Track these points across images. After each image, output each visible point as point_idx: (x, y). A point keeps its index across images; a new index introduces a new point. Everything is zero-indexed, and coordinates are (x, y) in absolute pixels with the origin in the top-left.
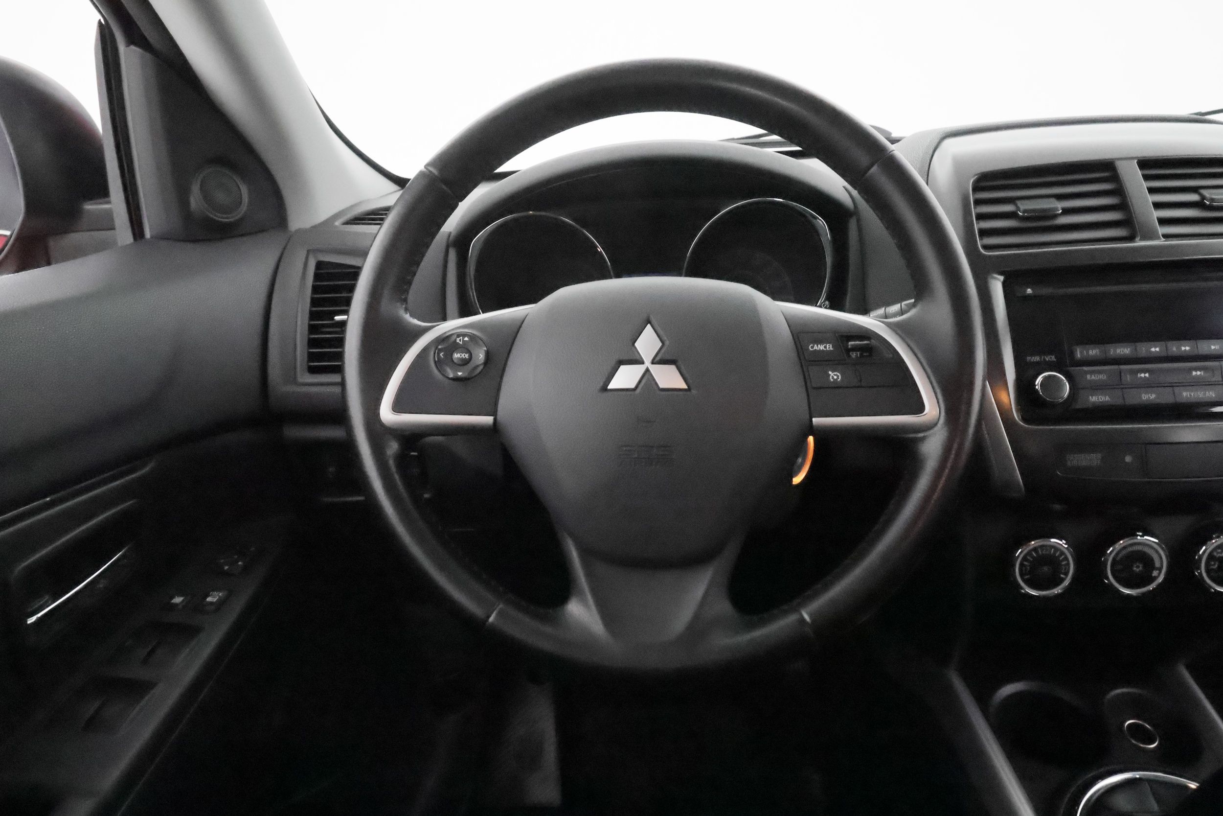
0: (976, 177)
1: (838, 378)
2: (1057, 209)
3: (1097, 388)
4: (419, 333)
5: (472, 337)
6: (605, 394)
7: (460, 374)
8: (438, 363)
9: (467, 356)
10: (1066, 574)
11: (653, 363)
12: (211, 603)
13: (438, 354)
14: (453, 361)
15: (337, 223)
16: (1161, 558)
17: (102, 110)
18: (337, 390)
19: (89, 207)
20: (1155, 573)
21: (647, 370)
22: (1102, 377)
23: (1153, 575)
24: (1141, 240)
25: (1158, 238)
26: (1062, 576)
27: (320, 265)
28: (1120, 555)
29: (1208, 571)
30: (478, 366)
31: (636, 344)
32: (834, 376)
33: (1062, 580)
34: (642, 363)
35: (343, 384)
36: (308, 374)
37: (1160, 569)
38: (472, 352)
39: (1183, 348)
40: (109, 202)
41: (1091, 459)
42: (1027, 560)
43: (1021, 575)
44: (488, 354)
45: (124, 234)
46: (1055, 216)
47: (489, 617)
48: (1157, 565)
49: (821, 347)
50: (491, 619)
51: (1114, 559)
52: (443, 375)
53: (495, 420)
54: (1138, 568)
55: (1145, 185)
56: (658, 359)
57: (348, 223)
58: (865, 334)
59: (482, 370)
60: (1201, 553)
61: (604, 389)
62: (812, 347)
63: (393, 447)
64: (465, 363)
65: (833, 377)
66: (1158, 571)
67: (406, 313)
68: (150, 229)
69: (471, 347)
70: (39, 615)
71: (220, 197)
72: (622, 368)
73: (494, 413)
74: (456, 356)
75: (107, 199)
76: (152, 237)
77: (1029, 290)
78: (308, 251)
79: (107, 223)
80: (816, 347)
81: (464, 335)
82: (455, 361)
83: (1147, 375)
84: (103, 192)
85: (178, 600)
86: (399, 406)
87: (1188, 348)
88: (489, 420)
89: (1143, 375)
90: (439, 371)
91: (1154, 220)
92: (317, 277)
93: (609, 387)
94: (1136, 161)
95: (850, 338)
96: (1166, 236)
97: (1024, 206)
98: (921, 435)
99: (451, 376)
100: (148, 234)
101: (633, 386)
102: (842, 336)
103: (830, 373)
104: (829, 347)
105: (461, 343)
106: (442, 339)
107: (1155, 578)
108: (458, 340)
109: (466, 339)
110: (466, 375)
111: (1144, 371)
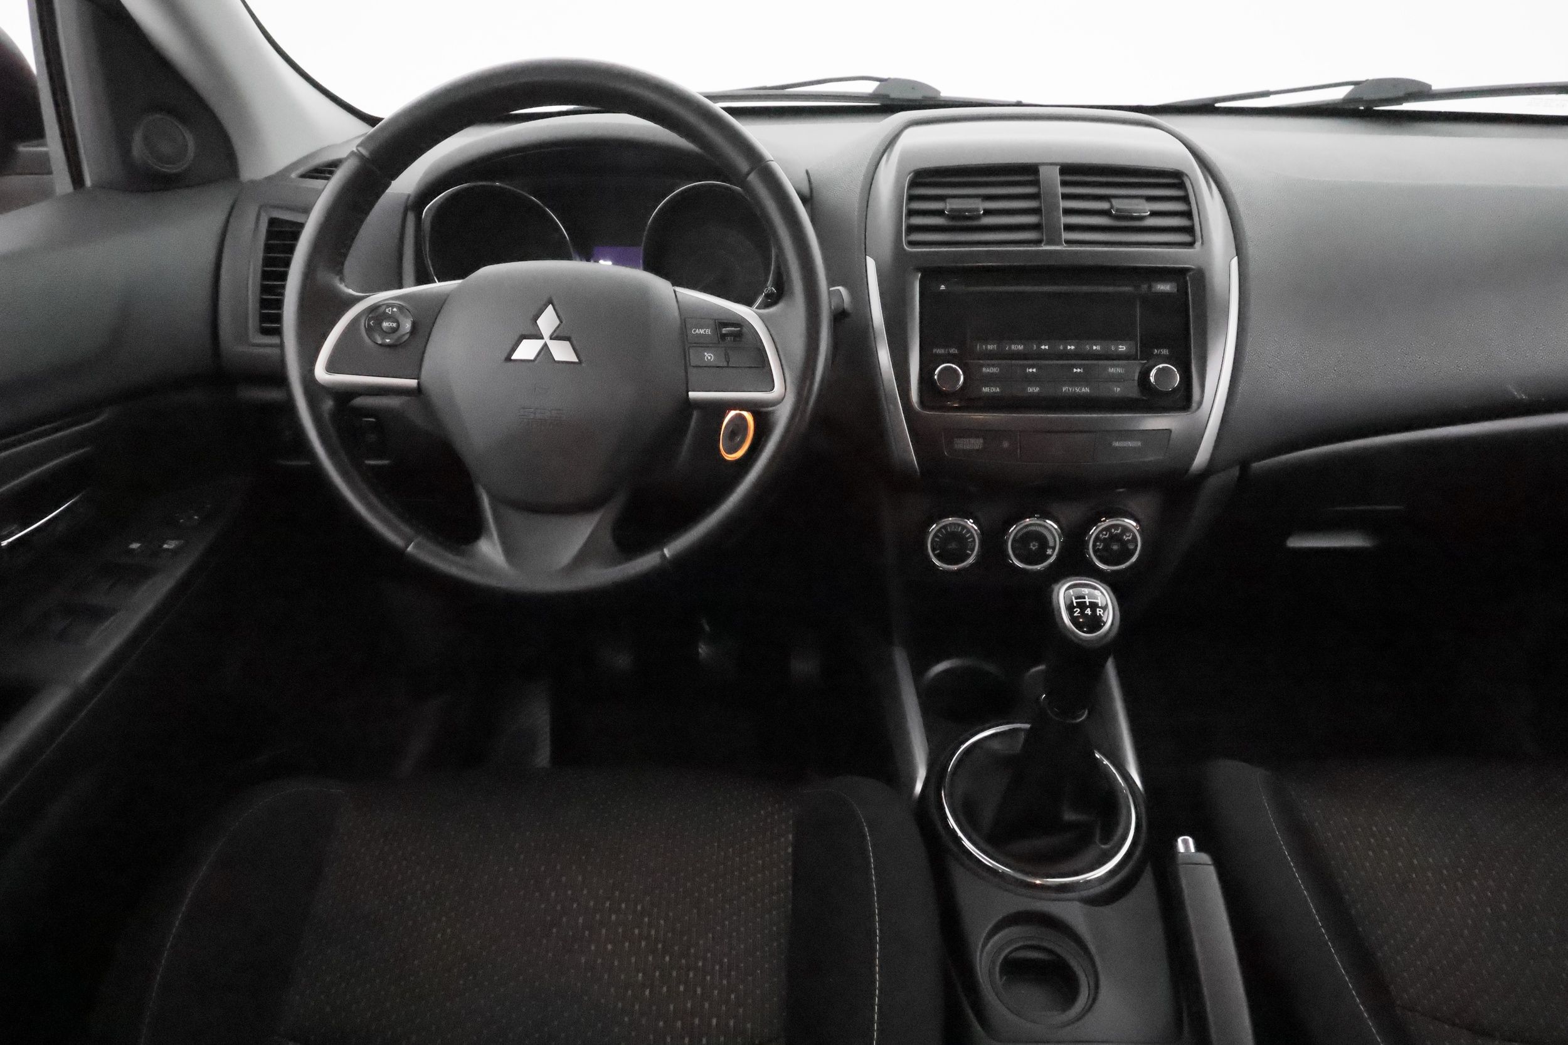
0: (911, 174)
1: (711, 357)
2: (977, 210)
3: (990, 380)
4: (353, 301)
5: (401, 308)
6: (510, 364)
7: (388, 341)
8: (369, 330)
9: (395, 325)
10: (972, 550)
11: (551, 339)
12: (167, 550)
13: (369, 321)
14: (382, 329)
15: (293, 175)
16: (1055, 541)
17: (35, 49)
18: (277, 351)
19: (23, 149)
20: (1049, 552)
21: (545, 345)
22: (994, 370)
23: (1047, 553)
24: (1045, 245)
25: (1061, 244)
26: (968, 552)
27: (273, 222)
28: (1019, 535)
29: (1095, 552)
30: (404, 335)
31: (539, 322)
32: (709, 356)
33: (968, 556)
34: (542, 338)
35: (281, 346)
36: (259, 334)
37: (1054, 548)
38: (400, 321)
39: (1069, 347)
40: (44, 145)
41: (976, 444)
42: (938, 537)
43: (933, 550)
44: (414, 325)
45: (62, 182)
46: (978, 217)
47: (407, 547)
48: (1051, 544)
49: (702, 331)
50: (410, 549)
51: (1014, 538)
52: (373, 341)
53: (419, 383)
54: (1034, 546)
55: (1060, 190)
56: (555, 335)
57: (303, 176)
58: (740, 324)
59: (407, 339)
60: (1091, 533)
61: (508, 359)
62: (695, 331)
63: (328, 404)
64: (394, 330)
65: (707, 358)
66: (1051, 550)
67: (341, 283)
68: (90, 174)
69: (401, 319)
70: (10, 540)
71: (166, 148)
72: (525, 342)
73: (418, 378)
74: (385, 324)
75: (40, 141)
76: (94, 186)
77: (943, 286)
78: (261, 207)
79: (42, 166)
80: (697, 331)
81: (392, 306)
82: (384, 329)
83: (1034, 370)
84: (37, 133)
85: (135, 546)
86: (331, 368)
87: (1073, 347)
88: (413, 383)
89: (1031, 370)
90: (369, 337)
91: (1060, 225)
92: (270, 234)
93: (513, 358)
94: (1058, 167)
95: (726, 325)
96: (1068, 242)
97: (949, 205)
98: (770, 409)
99: (380, 342)
100: (88, 182)
101: (532, 358)
102: (720, 323)
103: (706, 354)
104: (708, 331)
105: (390, 313)
106: (374, 308)
107: (1050, 556)
108: (387, 311)
109: (395, 309)
110: (392, 342)
111: (1032, 366)
